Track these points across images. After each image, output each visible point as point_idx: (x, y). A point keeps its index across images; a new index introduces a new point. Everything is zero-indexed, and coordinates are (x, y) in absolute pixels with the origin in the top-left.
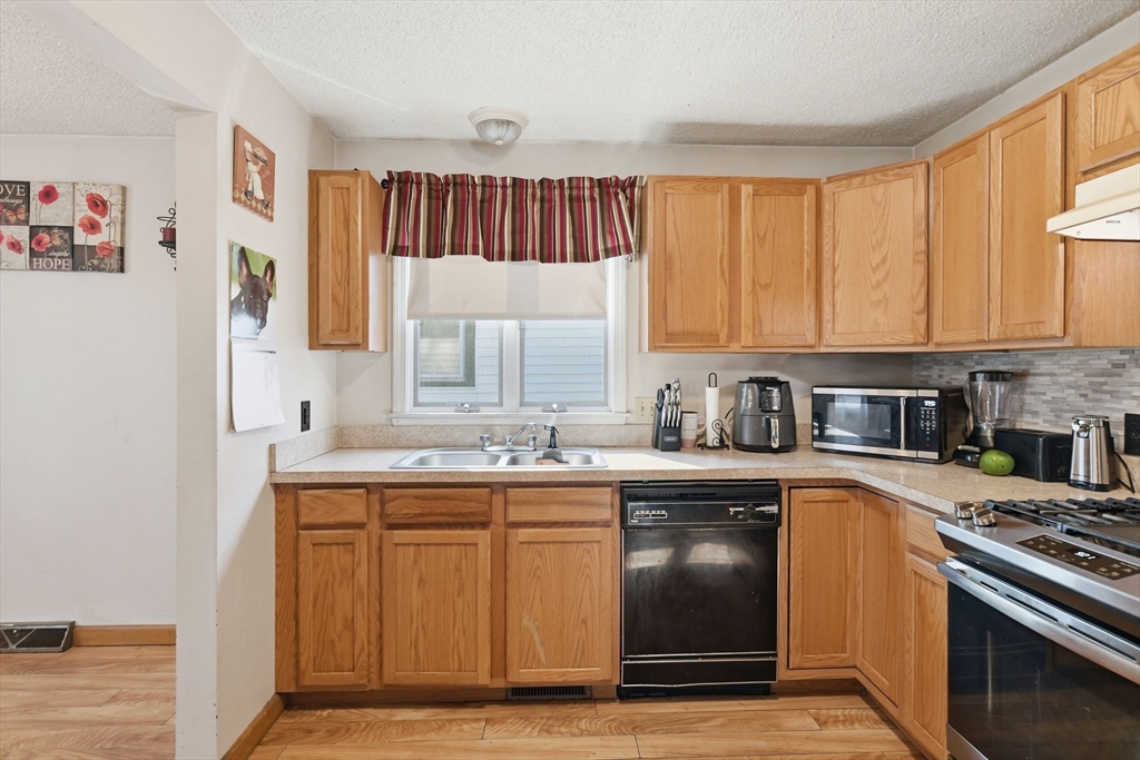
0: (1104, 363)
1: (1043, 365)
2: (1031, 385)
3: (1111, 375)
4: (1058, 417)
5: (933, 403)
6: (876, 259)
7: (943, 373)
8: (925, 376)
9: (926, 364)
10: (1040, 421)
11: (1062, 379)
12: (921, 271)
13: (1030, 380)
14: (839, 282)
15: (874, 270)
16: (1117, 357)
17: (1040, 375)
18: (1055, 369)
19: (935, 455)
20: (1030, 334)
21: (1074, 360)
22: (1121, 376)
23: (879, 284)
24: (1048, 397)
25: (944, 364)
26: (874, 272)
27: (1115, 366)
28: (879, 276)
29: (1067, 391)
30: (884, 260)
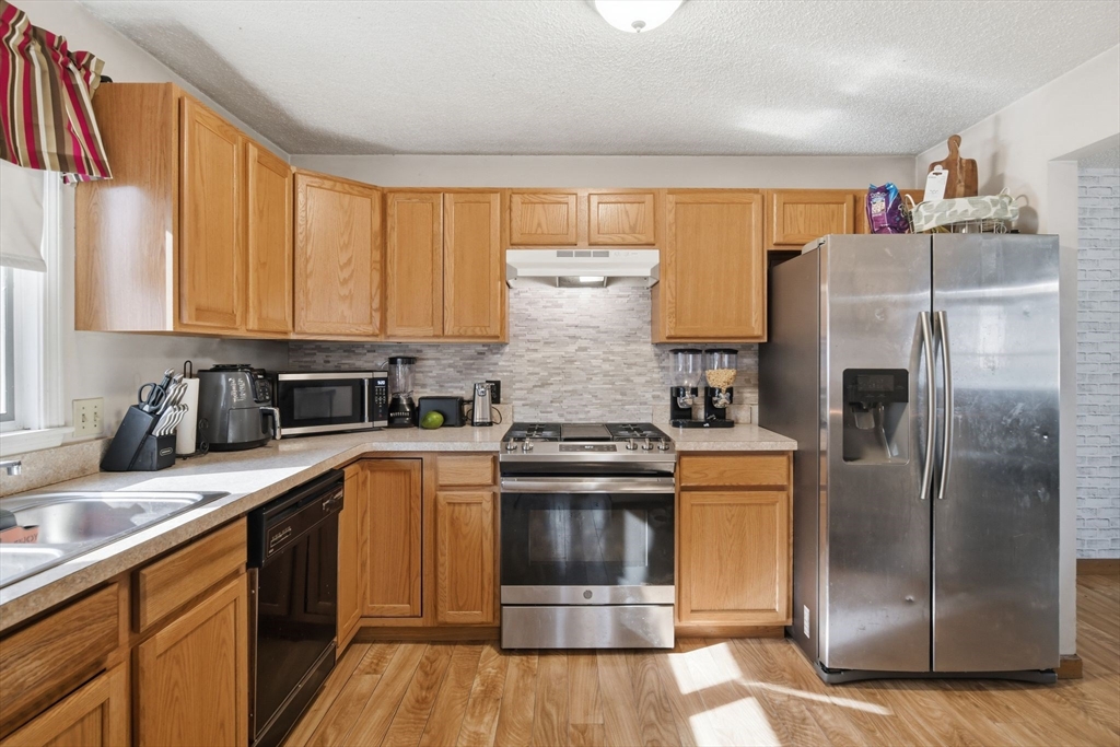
0: (472, 352)
1: (430, 353)
2: (421, 367)
3: (477, 359)
4: (441, 386)
5: (383, 382)
6: (344, 259)
7: (330, 359)
8: (306, 362)
9: (307, 352)
10: (428, 390)
11: (444, 362)
12: (377, 277)
13: (419, 363)
14: (311, 272)
15: (342, 268)
16: (480, 348)
17: (428, 359)
18: (438, 355)
19: (385, 423)
20: (479, 333)
21: (452, 350)
22: (482, 359)
23: (345, 282)
24: (434, 374)
25: (331, 351)
26: (342, 270)
27: (480, 353)
28: (345, 274)
29: (448, 369)
30: (350, 260)
